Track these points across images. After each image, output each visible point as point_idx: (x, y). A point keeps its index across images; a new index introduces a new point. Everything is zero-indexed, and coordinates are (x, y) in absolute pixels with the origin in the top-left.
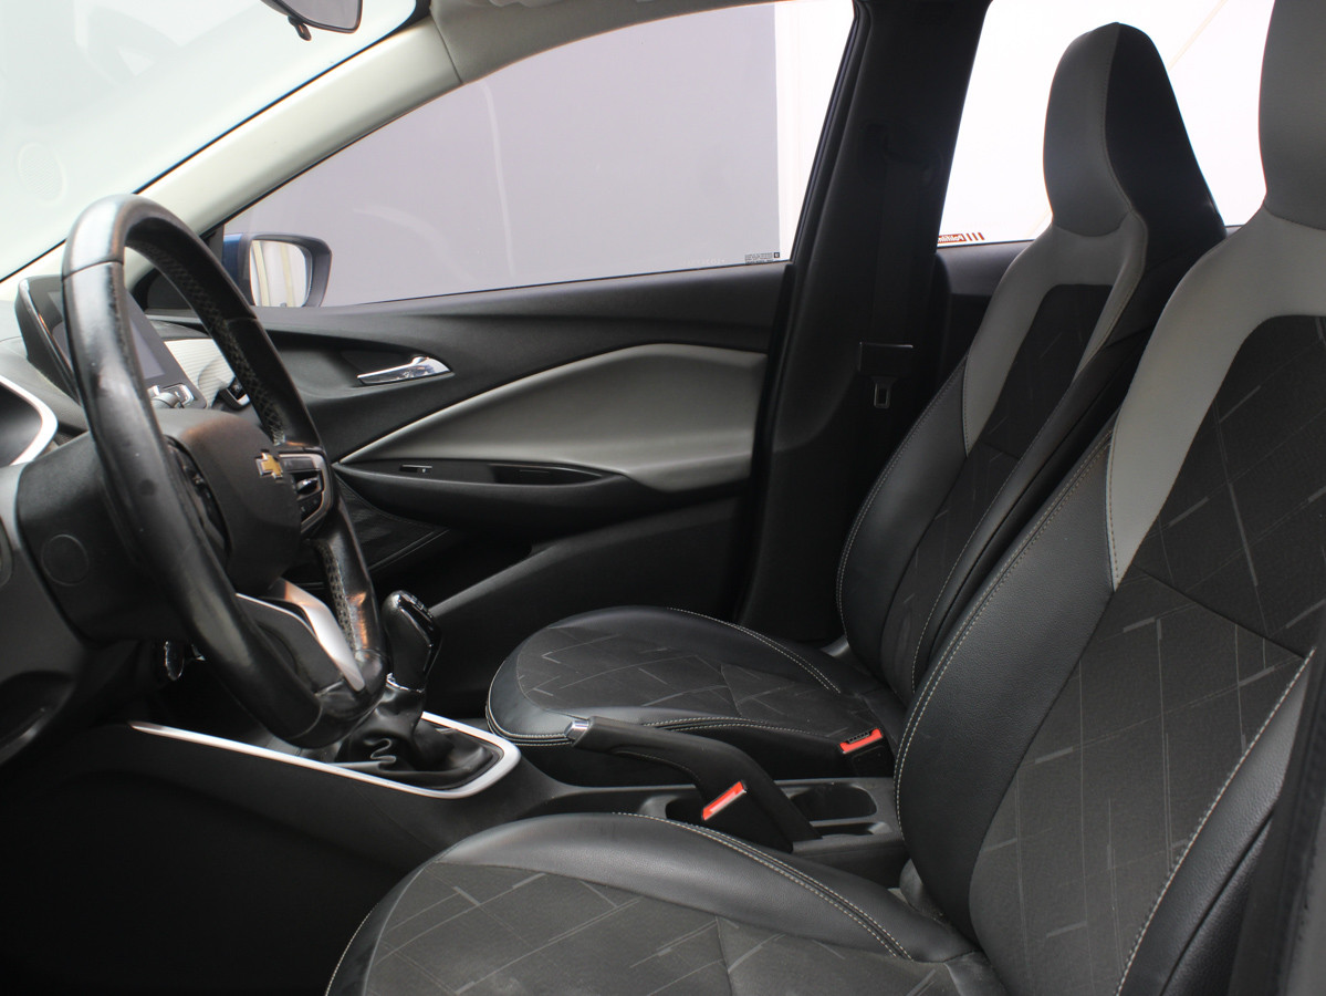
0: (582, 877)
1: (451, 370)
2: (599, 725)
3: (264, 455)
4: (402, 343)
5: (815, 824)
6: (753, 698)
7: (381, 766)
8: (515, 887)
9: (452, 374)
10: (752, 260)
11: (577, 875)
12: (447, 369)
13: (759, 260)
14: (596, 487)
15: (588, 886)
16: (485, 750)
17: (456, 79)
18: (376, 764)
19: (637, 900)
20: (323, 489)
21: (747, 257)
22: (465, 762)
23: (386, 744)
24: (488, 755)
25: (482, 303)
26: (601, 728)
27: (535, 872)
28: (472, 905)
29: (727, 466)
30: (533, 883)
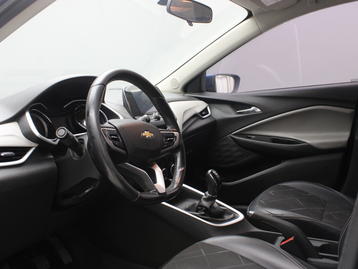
0: (239, 254)
1: (262, 111)
2: (257, 213)
3: (145, 132)
4: (248, 103)
5: (320, 254)
6: (331, 213)
7: (200, 214)
8: (218, 252)
9: (262, 112)
10: (353, 81)
11: (238, 253)
12: (260, 111)
13: (355, 81)
14: (299, 146)
15: (239, 256)
16: (234, 215)
17: (260, 32)
18: (199, 213)
19: (252, 264)
20: (175, 141)
21: (351, 80)
22: (227, 217)
23: (203, 209)
24: (234, 216)
25: (271, 93)
26: (257, 214)
27: (227, 250)
28: (203, 254)
29: (339, 143)
30: (225, 252)
